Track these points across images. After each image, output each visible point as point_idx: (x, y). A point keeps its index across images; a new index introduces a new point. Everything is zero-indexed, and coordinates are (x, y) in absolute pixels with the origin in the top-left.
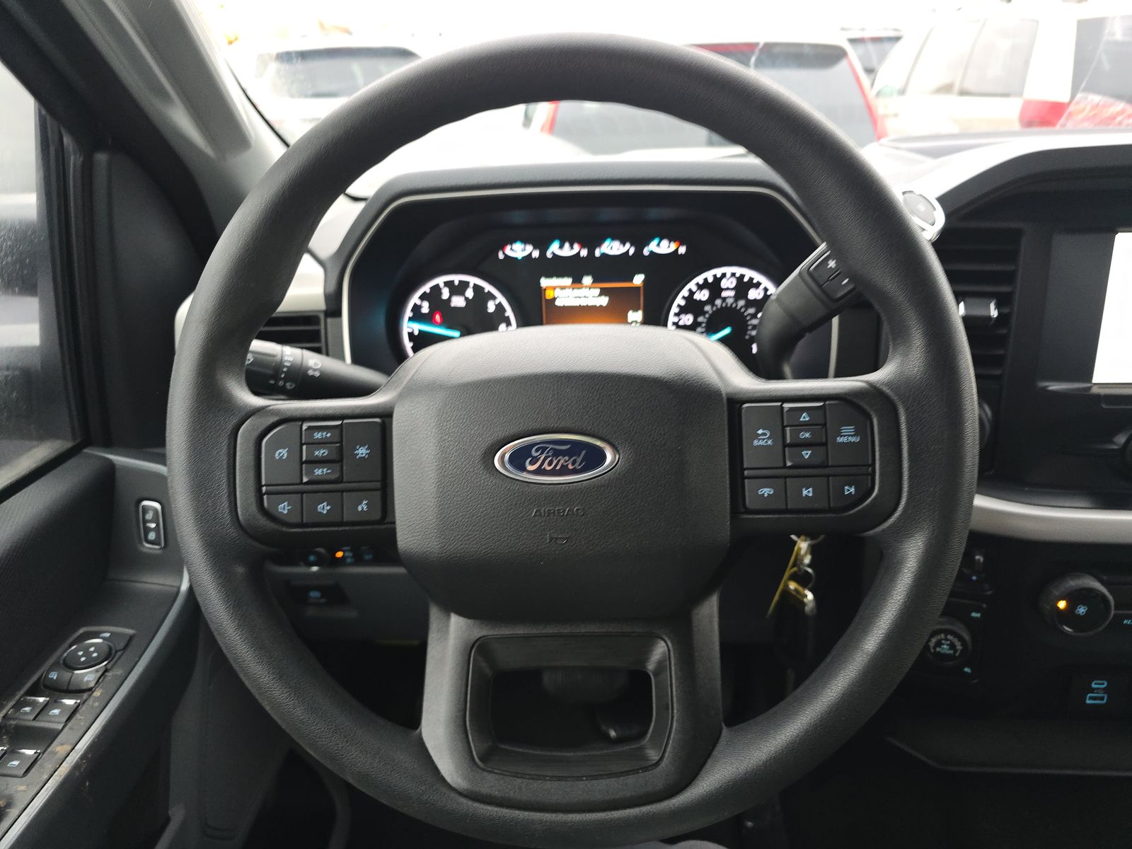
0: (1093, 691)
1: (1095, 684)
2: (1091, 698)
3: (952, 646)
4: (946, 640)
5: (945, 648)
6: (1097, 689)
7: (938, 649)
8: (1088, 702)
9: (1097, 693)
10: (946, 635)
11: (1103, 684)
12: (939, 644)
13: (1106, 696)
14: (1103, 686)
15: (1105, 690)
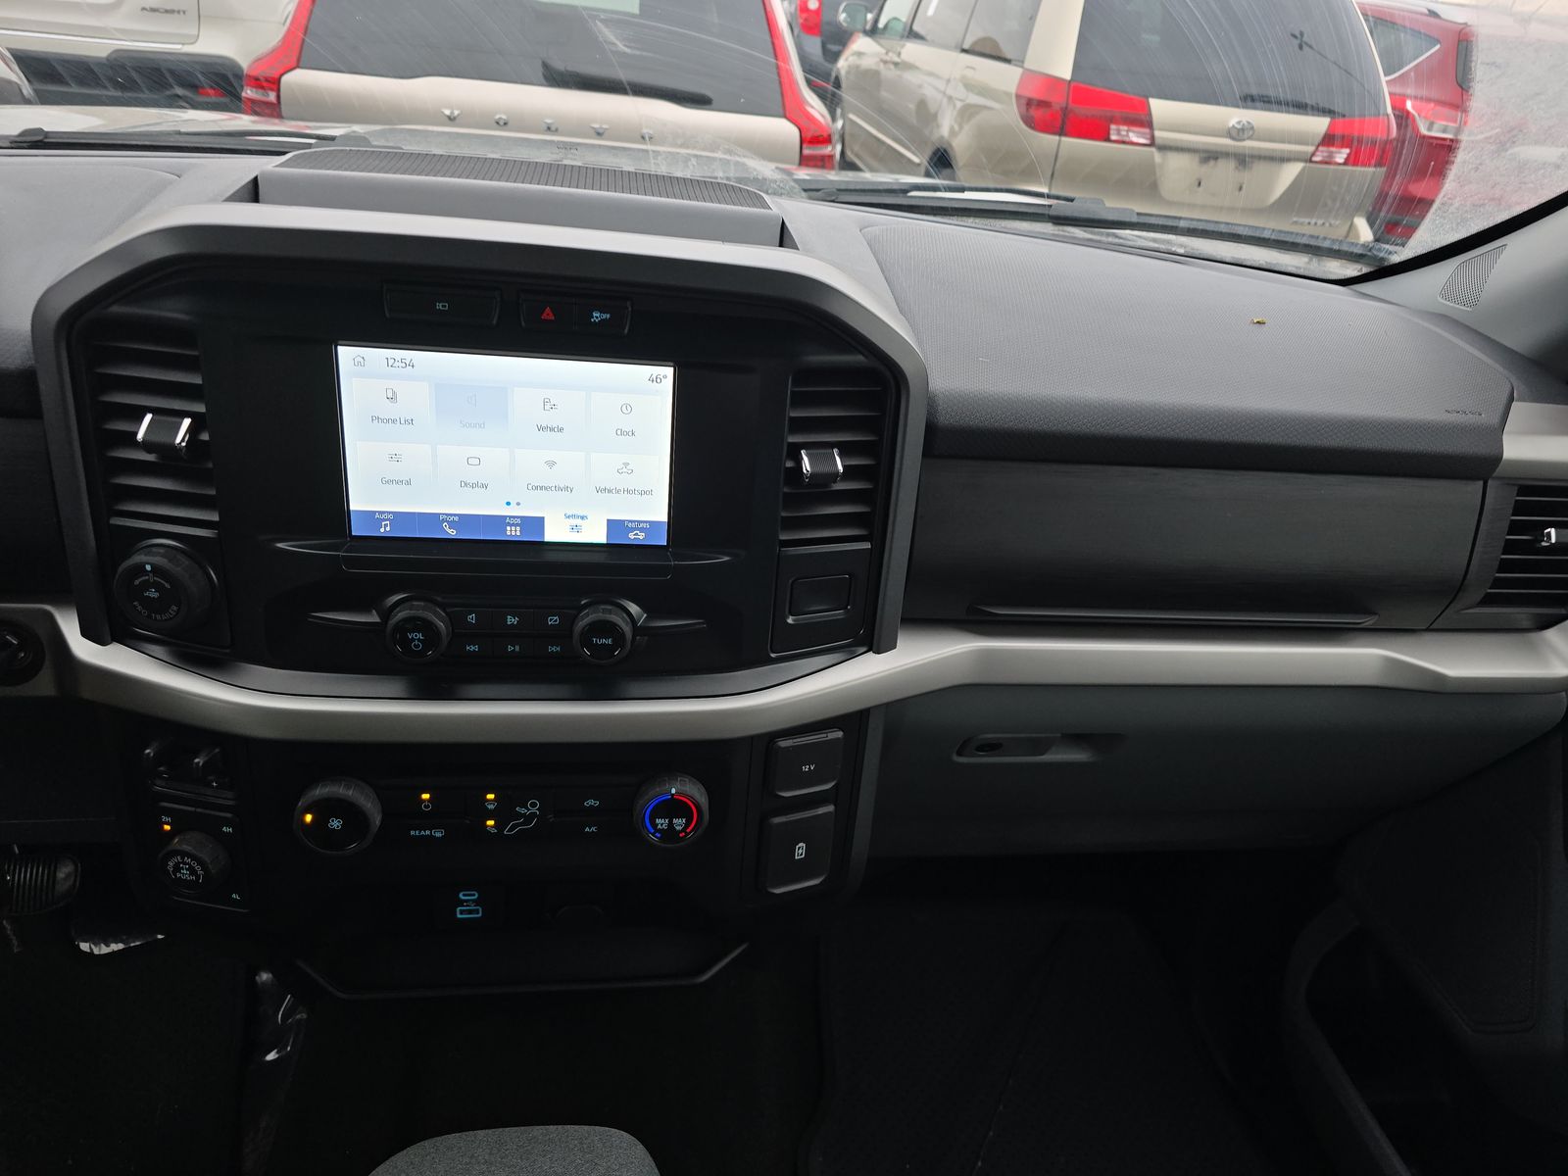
0: (461, 903)
1: (464, 895)
2: (462, 912)
3: (192, 871)
4: (185, 864)
5: (185, 874)
6: (466, 901)
7: (178, 875)
8: (459, 916)
9: (467, 906)
10: (183, 858)
11: (474, 895)
12: (177, 868)
13: (480, 910)
14: (473, 898)
15: (477, 902)
